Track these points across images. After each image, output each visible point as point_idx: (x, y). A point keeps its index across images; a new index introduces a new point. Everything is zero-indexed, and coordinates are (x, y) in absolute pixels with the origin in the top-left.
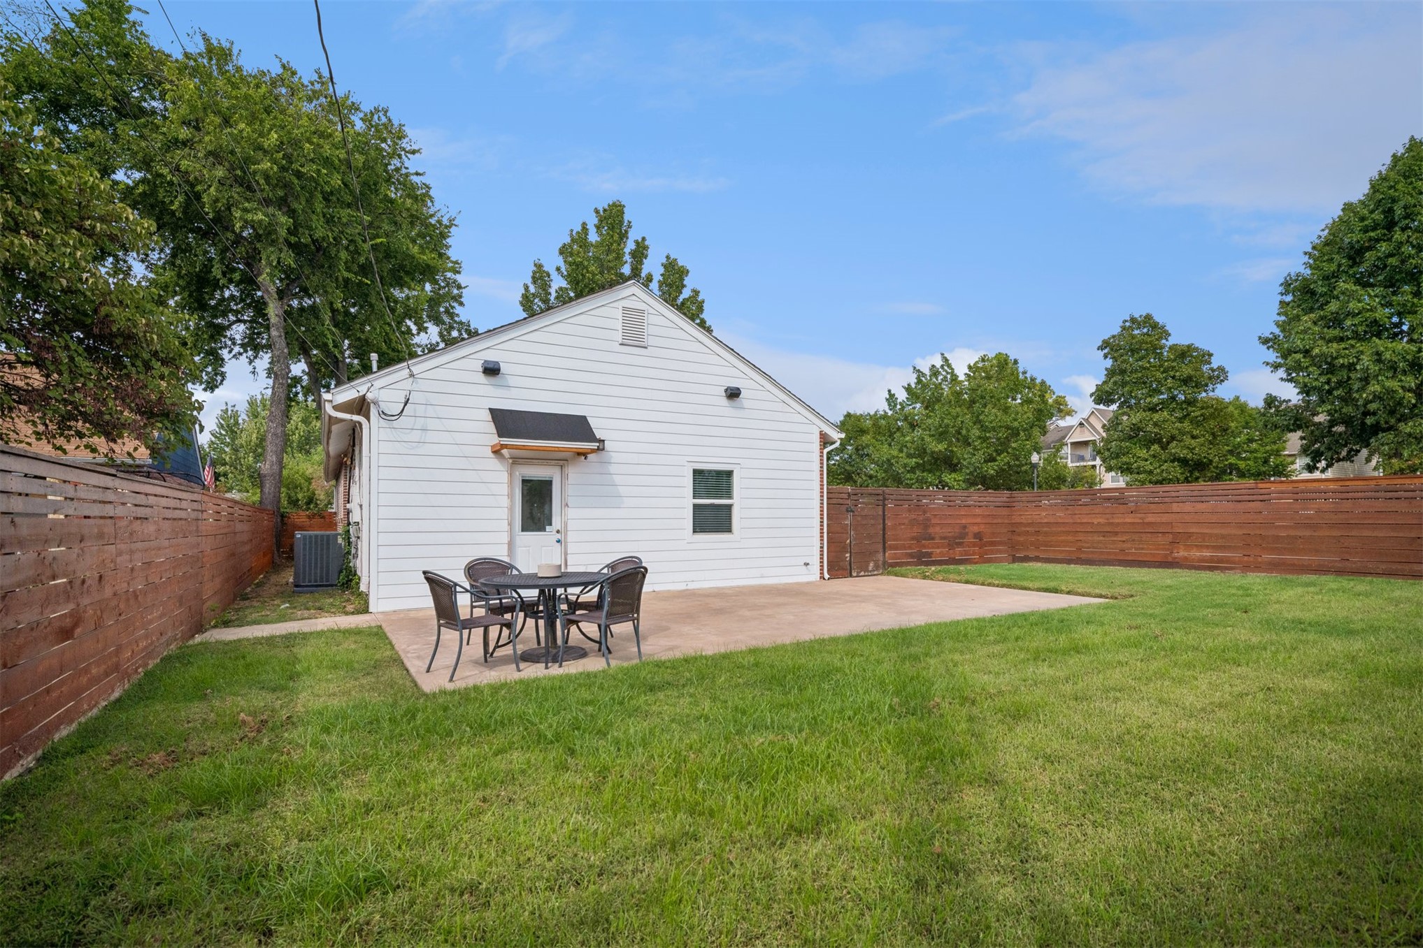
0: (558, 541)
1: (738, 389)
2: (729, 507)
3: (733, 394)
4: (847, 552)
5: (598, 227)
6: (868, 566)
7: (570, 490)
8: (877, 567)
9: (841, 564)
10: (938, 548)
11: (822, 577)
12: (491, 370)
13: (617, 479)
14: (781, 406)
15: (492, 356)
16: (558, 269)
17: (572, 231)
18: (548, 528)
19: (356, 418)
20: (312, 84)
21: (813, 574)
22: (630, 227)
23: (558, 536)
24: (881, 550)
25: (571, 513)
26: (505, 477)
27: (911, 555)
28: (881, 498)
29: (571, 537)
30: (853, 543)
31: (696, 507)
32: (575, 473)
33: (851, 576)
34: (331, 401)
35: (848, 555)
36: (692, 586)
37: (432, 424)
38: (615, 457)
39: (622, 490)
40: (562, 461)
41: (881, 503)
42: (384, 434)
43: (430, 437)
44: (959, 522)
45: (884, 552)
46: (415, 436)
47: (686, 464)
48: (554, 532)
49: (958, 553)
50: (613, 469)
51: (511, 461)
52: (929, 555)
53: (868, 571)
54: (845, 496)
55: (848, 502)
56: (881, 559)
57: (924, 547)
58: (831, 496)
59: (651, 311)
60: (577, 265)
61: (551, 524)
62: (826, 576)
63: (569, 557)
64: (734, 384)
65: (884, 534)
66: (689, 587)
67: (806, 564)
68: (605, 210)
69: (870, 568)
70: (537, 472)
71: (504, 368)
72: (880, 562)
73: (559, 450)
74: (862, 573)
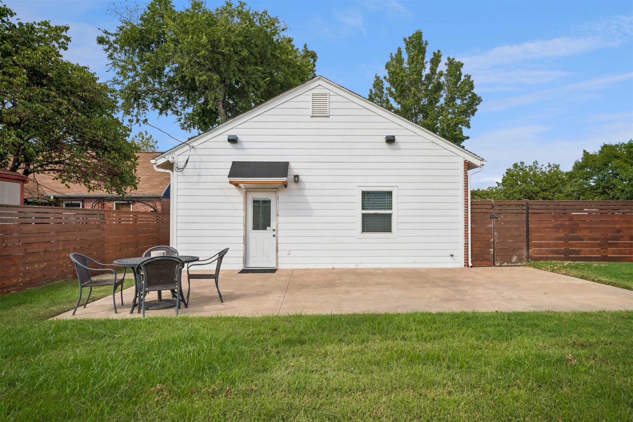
0: (274, 236)
1: (394, 136)
2: (390, 215)
3: (390, 140)
4: (491, 248)
5: (408, 49)
6: (511, 258)
7: (280, 206)
8: (520, 260)
9: (485, 256)
10: (587, 247)
11: (467, 265)
12: (233, 140)
13: (309, 199)
14: (430, 146)
15: (233, 133)
16: (385, 78)
17: (391, 54)
18: (268, 228)
19: (167, 171)
20: (237, 8)
21: (459, 262)
22: (426, 44)
23: (274, 233)
24: (525, 248)
25: (281, 219)
26: (241, 199)
27: (557, 252)
28: (525, 208)
29: (280, 233)
30: (496, 241)
31: (364, 215)
32: (282, 195)
33: (494, 265)
34: (155, 164)
35: (492, 250)
36: (360, 266)
37: (203, 172)
38: (308, 186)
39: (313, 206)
40: (275, 189)
41: (525, 211)
42: (181, 179)
43: (203, 179)
44: (612, 226)
45: (528, 249)
46: (195, 179)
47: (357, 188)
48: (272, 231)
49: (610, 252)
50: (306, 193)
51: (245, 190)
52: (578, 252)
53: (511, 263)
54: (490, 207)
55: (492, 211)
56: (525, 254)
57: (571, 245)
58: (474, 206)
59: (331, 93)
60: (393, 74)
61: (270, 226)
62: (470, 264)
63: (279, 245)
64: (390, 133)
65: (528, 235)
66: (358, 267)
67: (452, 256)
68: (410, 38)
69: (513, 260)
70: (261, 196)
71: (240, 138)
72: (524, 257)
73: (274, 183)
74: (506, 264)
